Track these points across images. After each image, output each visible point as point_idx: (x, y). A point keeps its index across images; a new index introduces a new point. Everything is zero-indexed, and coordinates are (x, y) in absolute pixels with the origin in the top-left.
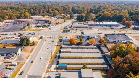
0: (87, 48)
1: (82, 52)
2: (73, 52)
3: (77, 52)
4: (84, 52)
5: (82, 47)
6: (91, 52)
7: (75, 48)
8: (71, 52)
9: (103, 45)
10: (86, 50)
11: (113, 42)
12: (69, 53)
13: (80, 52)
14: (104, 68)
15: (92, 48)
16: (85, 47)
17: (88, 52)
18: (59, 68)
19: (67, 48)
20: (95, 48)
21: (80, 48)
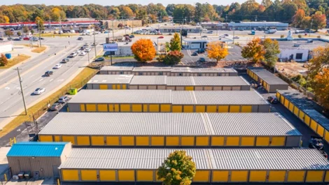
0: (200, 74)
1: (175, 88)
2: (138, 87)
3: (157, 87)
4: (185, 88)
5: (181, 70)
6: (213, 88)
7: (151, 73)
8: (128, 87)
9: (256, 65)
10: (193, 81)
11: (292, 56)
12: (121, 88)
13: (166, 87)
14: (306, 171)
15: (219, 74)
16: (189, 70)
17: (203, 88)
18: (15, 169)
19: (122, 73)
20: (230, 74)
21: (170, 74)
